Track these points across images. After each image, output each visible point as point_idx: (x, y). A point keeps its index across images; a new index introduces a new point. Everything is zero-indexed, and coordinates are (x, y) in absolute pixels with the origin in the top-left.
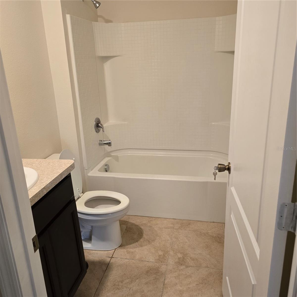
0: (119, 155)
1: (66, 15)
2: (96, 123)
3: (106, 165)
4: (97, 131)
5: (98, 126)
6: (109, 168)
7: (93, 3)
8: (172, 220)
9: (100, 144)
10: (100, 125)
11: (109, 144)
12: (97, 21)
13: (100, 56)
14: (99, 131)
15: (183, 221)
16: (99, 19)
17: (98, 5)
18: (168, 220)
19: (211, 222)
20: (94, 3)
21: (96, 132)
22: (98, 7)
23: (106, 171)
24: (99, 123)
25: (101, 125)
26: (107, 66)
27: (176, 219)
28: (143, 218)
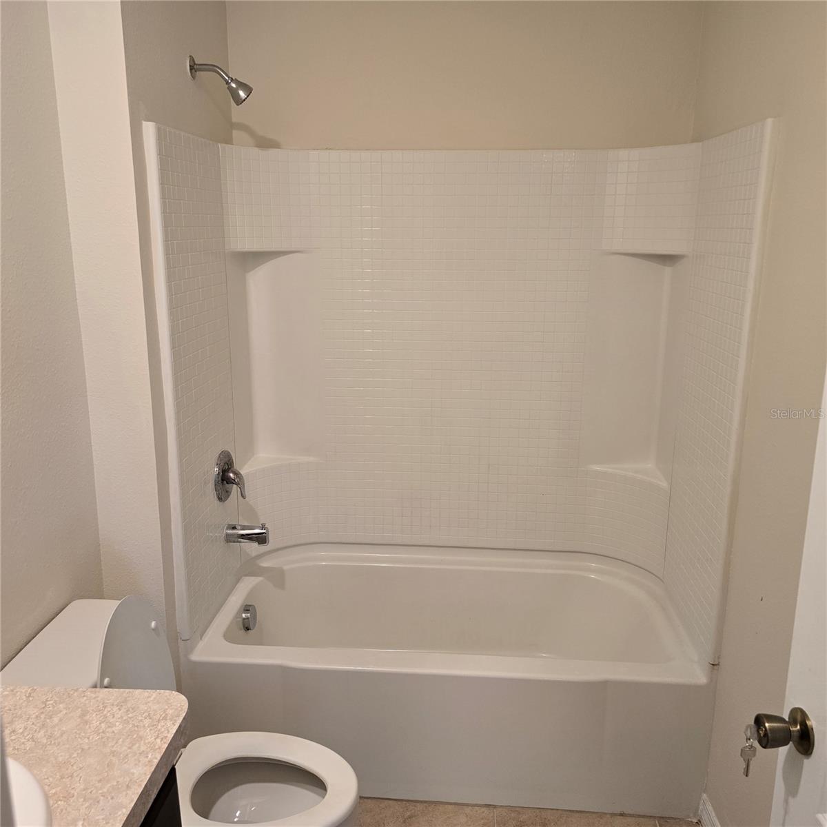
0: (285, 568)
1: (141, 124)
2: (221, 471)
3: (247, 609)
4: (222, 496)
5: (226, 478)
6: (254, 616)
7: (228, 88)
8: (483, 809)
9: (229, 539)
10: (231, 475)
11: (261, 539)
12: (229, 141)
13: (239, 250)
14: (229, 496)
15: (519, 813)
16: (235, 133)
17: (242, 94)
18: (468, 810)
19: (613, 815)
20: (230, 88)
21: (220, 499)
22: (244, 100)
23: (248, 630)
24: (229, 469)
25: (236, 473)
26: (258, 281)
27: (495, 807)
28: (382, 805)
